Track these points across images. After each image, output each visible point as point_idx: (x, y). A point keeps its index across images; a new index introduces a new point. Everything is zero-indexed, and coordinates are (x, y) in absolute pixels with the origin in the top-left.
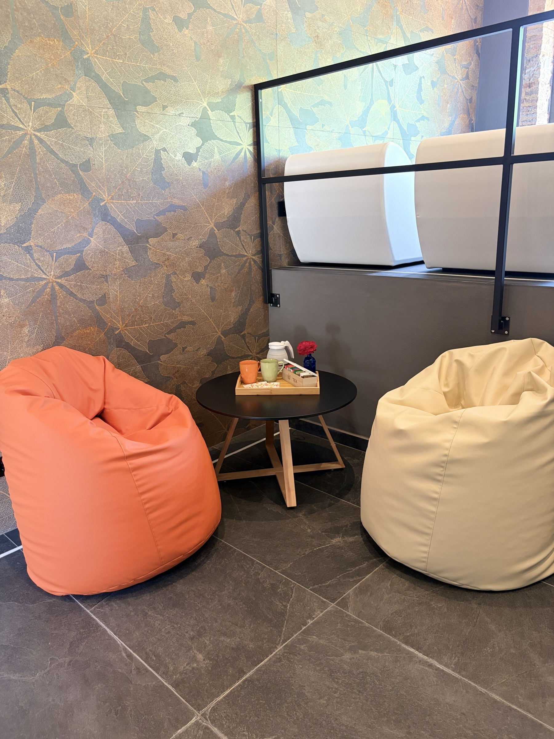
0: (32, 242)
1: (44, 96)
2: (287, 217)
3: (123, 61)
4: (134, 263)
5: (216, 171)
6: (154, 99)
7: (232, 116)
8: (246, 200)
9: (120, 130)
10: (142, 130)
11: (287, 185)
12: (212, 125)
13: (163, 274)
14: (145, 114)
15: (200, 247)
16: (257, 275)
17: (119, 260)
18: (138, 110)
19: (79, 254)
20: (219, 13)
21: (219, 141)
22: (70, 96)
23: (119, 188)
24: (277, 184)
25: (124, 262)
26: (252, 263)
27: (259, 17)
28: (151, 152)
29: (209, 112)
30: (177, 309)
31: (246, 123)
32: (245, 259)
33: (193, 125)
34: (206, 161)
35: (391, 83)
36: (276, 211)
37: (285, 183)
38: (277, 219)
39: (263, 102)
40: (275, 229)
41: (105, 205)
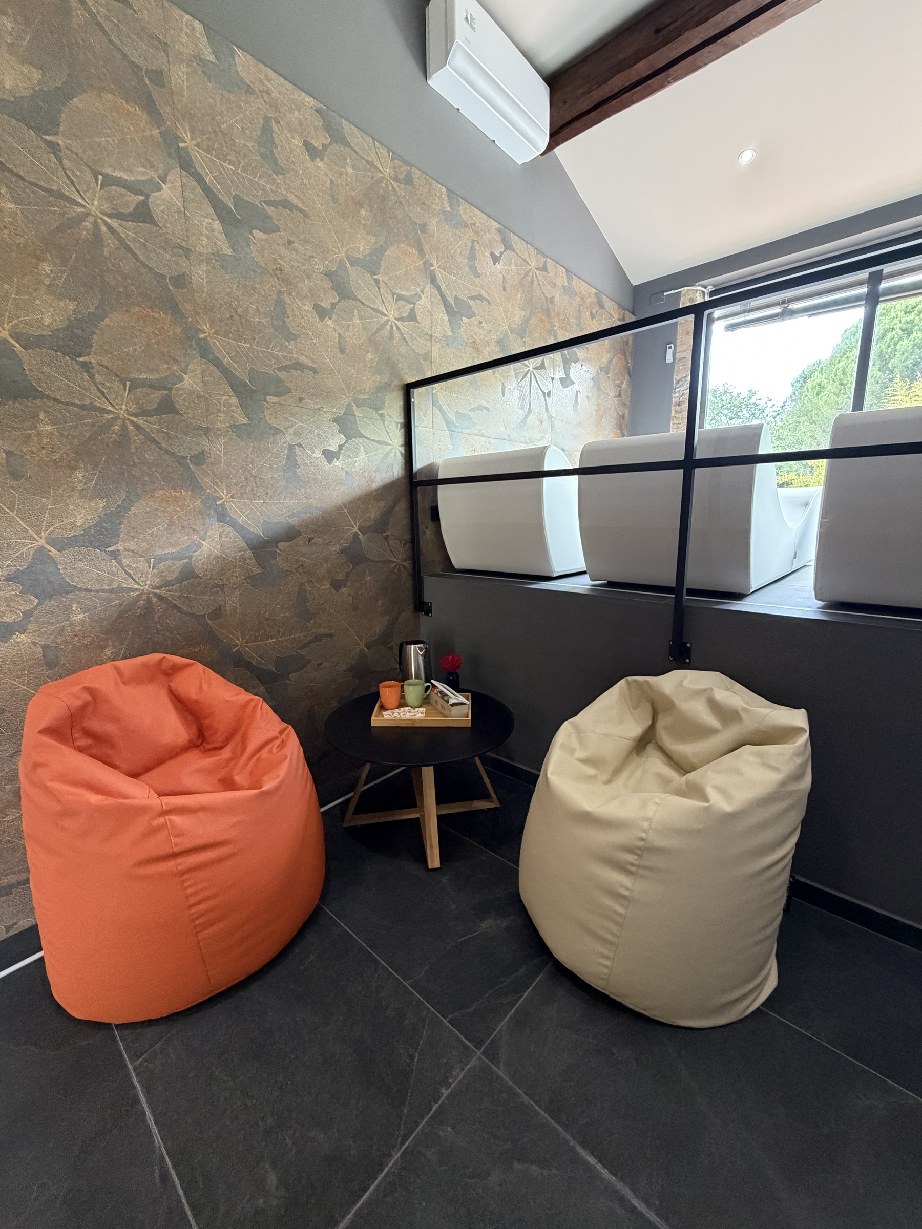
0: (121, 545)
1: (144, 376)
2: (441, 522)
3: (251, 345)
4: (259, 571)
5: (361, 471)
6: (289, 391)
7: (381, 414)
8: (396, 503)
9: (245, 421)
10: (274, 423)
11: (441, 489)
12: (357, 422)
13: (295, 583)
14: (276, 405)
15: (341, 552)
16: (407, 582)
17: (240, 567)
18: (268, 400)
19: (187, 560)
20: (368, 307)
21: (366, 440)
22: (181, 380)
23: (242, 486)
24: (430, 487)
25: (247, 570)
26: (402, 569)
27: (412, 317)
28: (284, 447)
29: (355, 407)
30: (312, 621)
31: (397, 423)
32: (393, 565)
33: (335, 420)
34: (350, 460)
35: (549, 394)
36: (428, 516)
37: (440, 487)
38: (430, 523)
39: (416, 403)
40: (427, 534)
41: (223, 504)
